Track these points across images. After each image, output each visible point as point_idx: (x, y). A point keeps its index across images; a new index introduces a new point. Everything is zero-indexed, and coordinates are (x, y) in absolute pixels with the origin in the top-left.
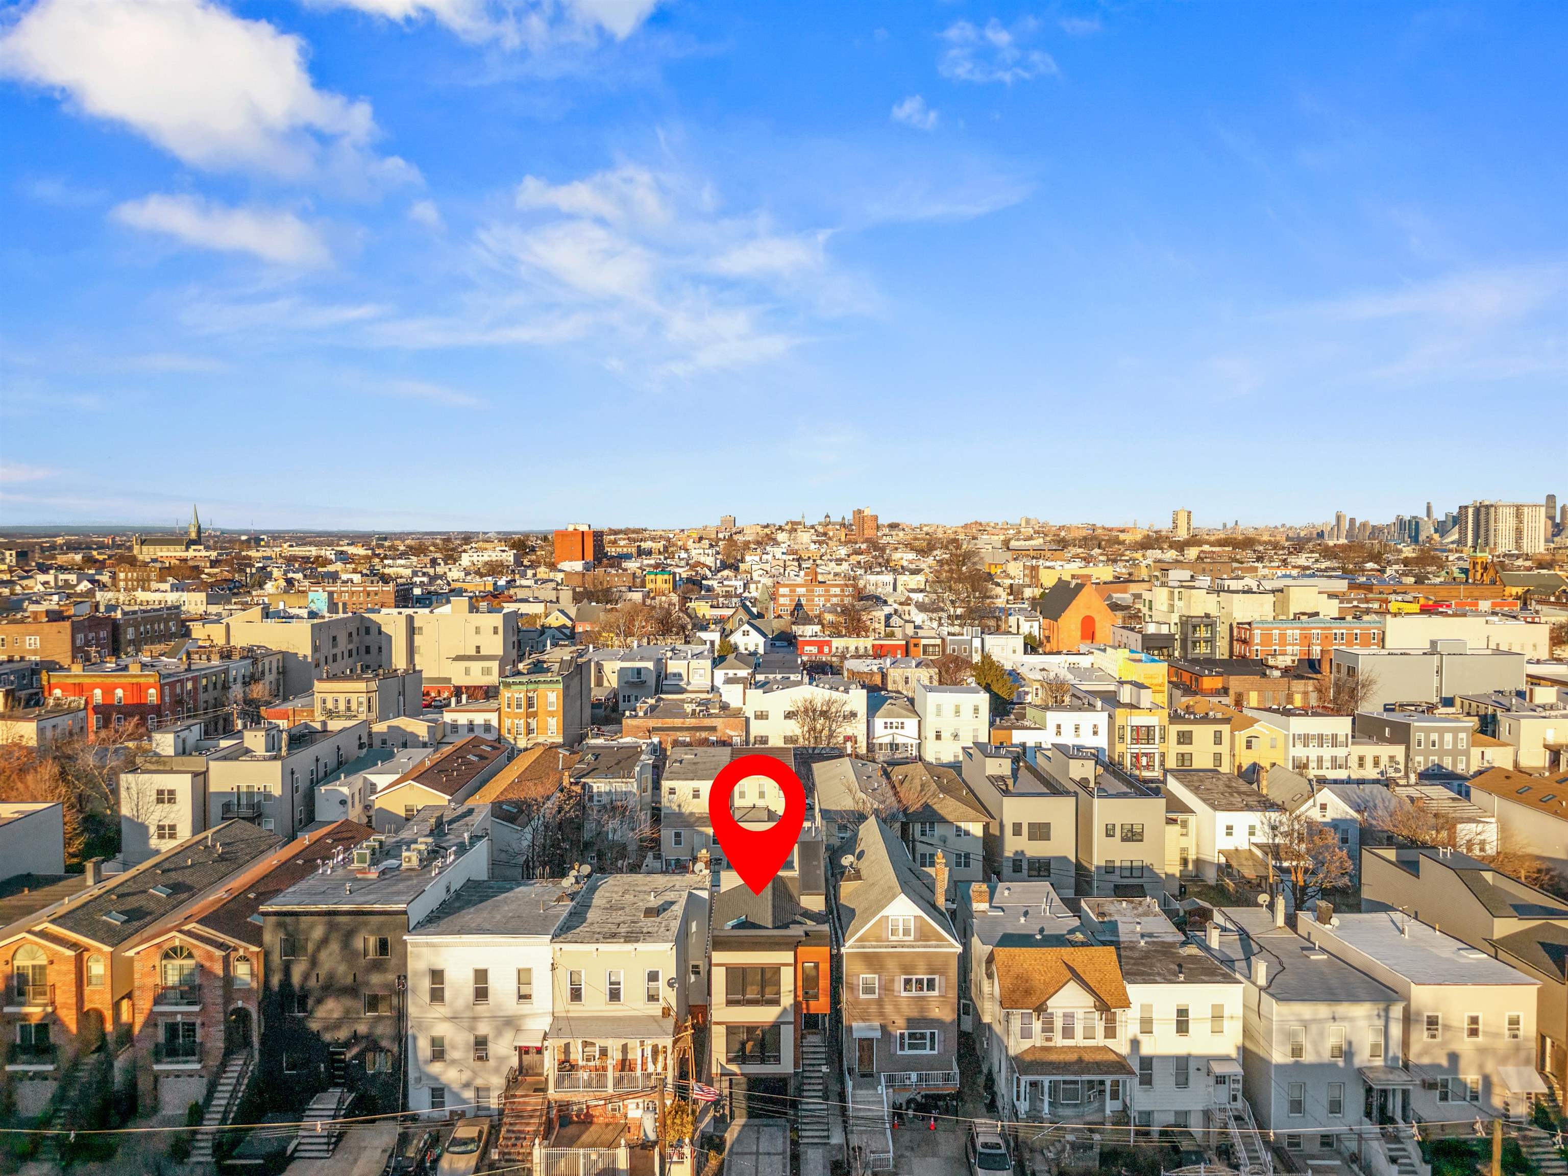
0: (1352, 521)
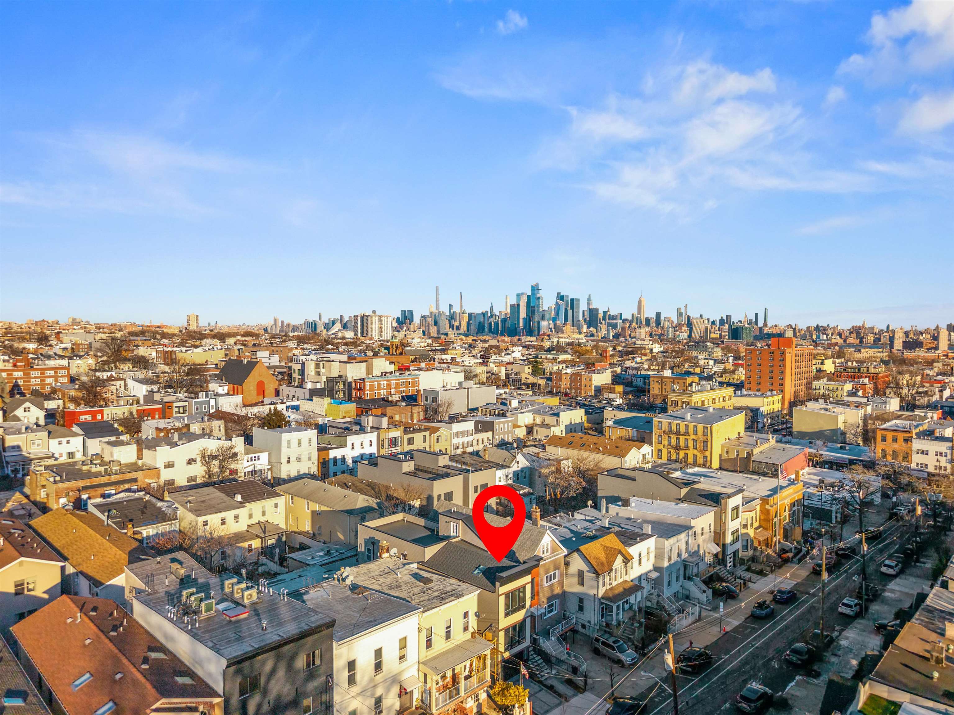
0: (283, 322)
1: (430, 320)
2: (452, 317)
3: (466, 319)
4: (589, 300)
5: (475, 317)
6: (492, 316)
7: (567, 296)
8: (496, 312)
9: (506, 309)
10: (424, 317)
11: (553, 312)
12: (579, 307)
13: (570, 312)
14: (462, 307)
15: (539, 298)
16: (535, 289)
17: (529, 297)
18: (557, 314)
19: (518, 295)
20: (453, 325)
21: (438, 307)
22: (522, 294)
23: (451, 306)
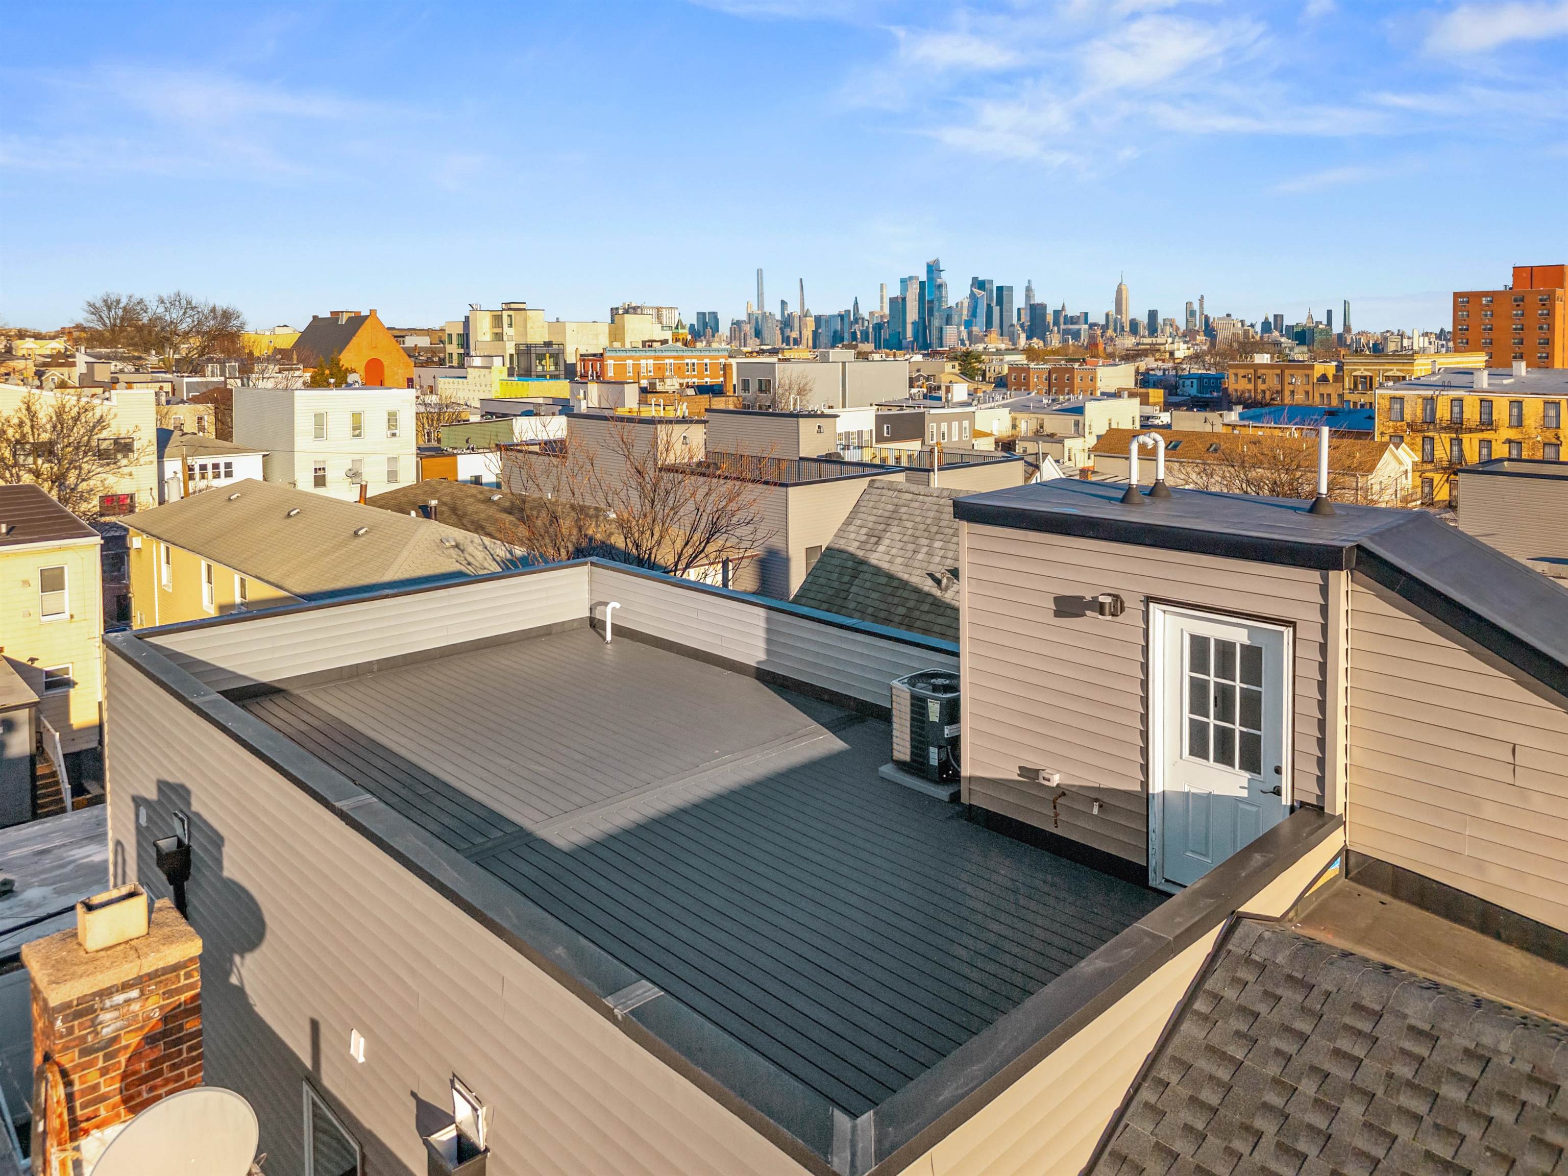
1: (748, 329)
2: (787, 323)
3: (811, 325)
4: (1028, 289)
5: (827, 321)
6: (856, 320)
7: (991, 282)
8: (864, 312)
9: (882, 308)
10: (737, 324)
11: (965, 312)
12: (1011, 302)
13: (996, 310)
14: (802, 304)
15: (940, 286)
16: (933, 269)
17: (922, 284)
18: (973, 313)
19: (903, 281)
20: (789, 337)
21: (760, 304)
22: (911, 278)
23: (783, 303)
